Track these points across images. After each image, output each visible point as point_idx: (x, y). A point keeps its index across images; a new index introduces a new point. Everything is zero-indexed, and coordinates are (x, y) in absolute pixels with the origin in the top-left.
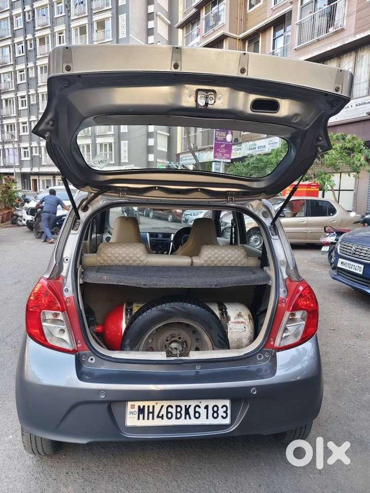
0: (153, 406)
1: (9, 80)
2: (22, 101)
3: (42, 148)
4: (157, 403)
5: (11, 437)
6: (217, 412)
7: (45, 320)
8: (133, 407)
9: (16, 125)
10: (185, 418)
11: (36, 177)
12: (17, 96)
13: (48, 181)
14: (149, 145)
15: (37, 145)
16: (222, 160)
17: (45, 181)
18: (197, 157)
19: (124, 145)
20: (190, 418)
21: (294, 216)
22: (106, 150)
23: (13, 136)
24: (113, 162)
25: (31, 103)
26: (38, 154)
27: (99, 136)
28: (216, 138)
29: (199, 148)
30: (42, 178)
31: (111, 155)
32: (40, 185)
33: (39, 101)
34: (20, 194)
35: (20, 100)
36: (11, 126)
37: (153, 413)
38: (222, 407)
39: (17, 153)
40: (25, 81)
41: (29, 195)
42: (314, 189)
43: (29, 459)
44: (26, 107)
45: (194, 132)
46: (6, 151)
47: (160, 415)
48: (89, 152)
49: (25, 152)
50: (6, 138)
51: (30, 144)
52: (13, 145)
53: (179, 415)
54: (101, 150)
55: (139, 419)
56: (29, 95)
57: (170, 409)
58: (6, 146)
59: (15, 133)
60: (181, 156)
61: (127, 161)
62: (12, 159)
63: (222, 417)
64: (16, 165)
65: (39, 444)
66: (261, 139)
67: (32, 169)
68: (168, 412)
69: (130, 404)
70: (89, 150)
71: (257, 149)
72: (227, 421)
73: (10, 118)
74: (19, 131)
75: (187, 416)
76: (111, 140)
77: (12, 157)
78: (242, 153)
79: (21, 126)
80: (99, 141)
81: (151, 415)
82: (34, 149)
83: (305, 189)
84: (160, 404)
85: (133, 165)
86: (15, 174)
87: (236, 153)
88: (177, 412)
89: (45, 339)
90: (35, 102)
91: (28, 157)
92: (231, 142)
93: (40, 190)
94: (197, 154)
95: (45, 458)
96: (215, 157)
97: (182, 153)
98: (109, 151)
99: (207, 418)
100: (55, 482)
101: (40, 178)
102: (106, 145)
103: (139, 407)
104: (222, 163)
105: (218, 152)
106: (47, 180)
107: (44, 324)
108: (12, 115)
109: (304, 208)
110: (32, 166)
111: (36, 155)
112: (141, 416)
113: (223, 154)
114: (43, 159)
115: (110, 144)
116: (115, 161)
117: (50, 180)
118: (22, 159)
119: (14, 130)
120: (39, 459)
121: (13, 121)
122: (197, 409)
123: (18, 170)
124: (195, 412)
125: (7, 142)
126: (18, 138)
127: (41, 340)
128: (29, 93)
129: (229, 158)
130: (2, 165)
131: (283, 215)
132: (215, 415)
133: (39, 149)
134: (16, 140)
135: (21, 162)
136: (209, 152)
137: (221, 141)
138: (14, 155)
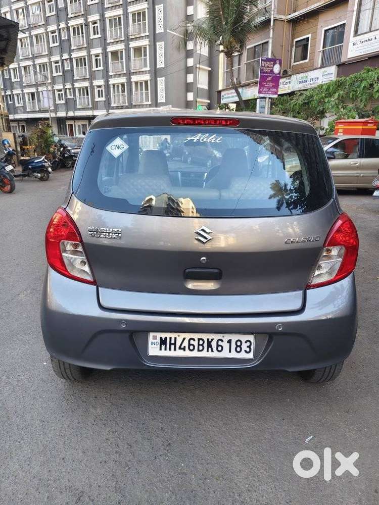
0: (175, 338)
1: (38, 12)
2: (53, 36)
3: (76, 89)
4: (179, 336)
5: (45, 364)
6: (240, 346)
7: (65, 251)
8: (155, 338)
9: (48, 64)
10: (208, 351)
11: (71, 122)
12: (48, 30)
13: (84, 126)
14: (188, 82)
15: (70, 87)
16: (268, 96)
17: (81, 126)
18: (240, 94)
19: (161, 81)
20: (212, 351)
21: (346, 157)
22: (141, 89)
23: (46, 77)
24: (150, 103)
25: (63, 39)
26: (72, 97)
27: (134, 73)
28: (262, 70)
29: (243, 83)
30: (78, 123)
31: (147, 94)
32: (76, 130)
33: (70, 36)
34: (56, 139)
35: (50, 35)
36: (44, 65)
37: (175, 344)
38: (246, 342)
39: (51, 96)
40: (54, 13)
41: (65, 140)
42: (370, 126)
43: (61, 383)
44: (58, 44)
45: (237, 64)
46: (41, 93)
47: (182, 347)
48: (125, 92)
49: (59, 94)
50: (39, 80)
51: (64, 86)
52: (47, 87)
53: (201, 348)
54: (137, 90)
55: (161, 349)
56: (59, 30)
57: (192, 342)
58: (40, 89)
59: (47, 73)
60: (223, 93)
61: (164, 101)
62: (46, 103)
63: (246, 351)
64: (51, 109)
65: (68, 370)
66: (314, 70)
67: (67, 114)
68: (190, 345)
69: (151, 335)
70: (124, 90)
71: (308, 83)
72: (251, 356)
73: (42, 56)
74: (52, 72)
75: (210, 349)
76: (147, 77)
77: (46, 100)
78: (291, 88)
79: (54, 65)
80: (134, 78)
81: (173, 347)
82: (68, 91)
83: (361, 127)
84: (182, 336)
85: (170, 106)
86: (50, 119)
87: (285, 87)
88: (199, 345)
89: (66, 269)
90: (66, 38)
91: (63, 100)
92: (279, 73)
93: (77, 136)
94: (240, 90)
95: (76, 383)
96: (260, 92)
97: (224, 90)
98: (145, 90)
99: (230, 352)
100: (85, 404)
101: (76, 123)
102: (141, 84)
103: (161, 338)
104: (267, 99)
105: (263, 86)
106: (82, 125)
107: (63, 254)
108: (44, 53)
109: (358, 149)
110: (67, 110)
111: (70, 97)
112: (163, 347)
113: (269, 88)
114: (78, 103)
115: (146, 82)
116: (151, 101)
117: (86, 125)
118: (57, 103)
119: (47, 70)
120: (70, 384)
121: (45, 60)
122: (220, 343)
123: (53, 115)
124: (218, 346)
125: (40, 85)
126: (51, 80)
127: (62, 270)
128: (59, 27)
129: (276, 93)
130: (37, 109)
131: (333, 157)
132: (238, 349)
133: (73, 91)
134: (49, 81)
135: (56, 106)
136: (254, 87)
137: (267, 73)
138: (48, 98)
